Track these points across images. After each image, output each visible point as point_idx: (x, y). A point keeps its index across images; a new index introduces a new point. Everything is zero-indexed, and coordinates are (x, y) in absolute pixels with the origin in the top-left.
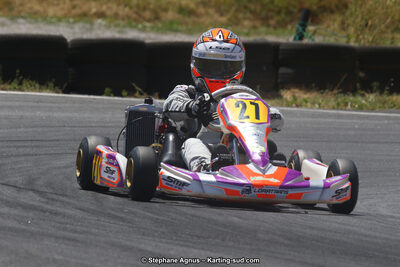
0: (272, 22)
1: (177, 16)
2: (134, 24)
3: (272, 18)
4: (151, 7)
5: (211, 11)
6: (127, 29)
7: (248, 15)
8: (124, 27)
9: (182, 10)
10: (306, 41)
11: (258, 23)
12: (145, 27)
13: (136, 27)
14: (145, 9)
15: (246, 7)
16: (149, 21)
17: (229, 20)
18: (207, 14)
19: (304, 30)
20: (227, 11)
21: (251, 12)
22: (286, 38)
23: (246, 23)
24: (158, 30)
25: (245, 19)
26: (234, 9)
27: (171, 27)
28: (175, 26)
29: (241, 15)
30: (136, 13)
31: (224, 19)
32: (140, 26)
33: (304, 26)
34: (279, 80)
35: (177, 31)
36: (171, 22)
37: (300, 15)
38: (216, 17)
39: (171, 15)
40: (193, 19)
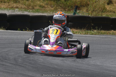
0: (66, 9)
1: (39, 8)
2: (27, 10)
3: (67, 8)
4: (32, 5)
5: (49, 6)
6: (25, 12)
7: (60, 7)
8: (24, 11)
9: (40, 6)
11: (63, 10)
12: (30, 11)
13: (27, 11)
14: (30, 6)
15: (59, 5)
16: (31, 9)
17: (54, 9)
18: (48, 7)
20: (54, 6)
21: (61, 7)
23: (59, 10)
24: (33, 12)
25: (59, 9)
26: (56, 6)
27: (37, 11)
28: (38, 11)
29: (58, 7)
30: (27, 7)
31: (53, 9)
32: (28, 11)
35: (39, 12)
36: (38, 10)
38: (50, 8)
39: (37, 7)
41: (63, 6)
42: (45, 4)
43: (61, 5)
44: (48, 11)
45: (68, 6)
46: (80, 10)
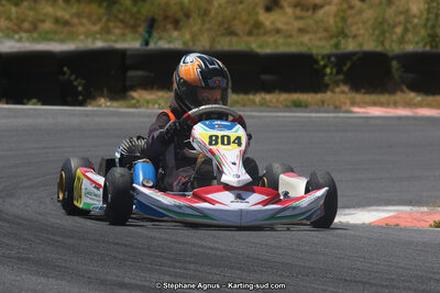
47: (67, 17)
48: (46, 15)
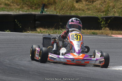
0: (33, 8)
1: (4, 6)
3: (33, 6)
5: (15, 5)
7: (26, 6)
9: (6, 4)
10: (44, 13)
11: (29, 8)
15: (26, 3)
17: (20, 7)
18: (14, 5)
19: (43, 10)
20: (20, 4)
21: (27, 5)
22: (38, 12)
23: (26, 8)
25: (25, 7)
26: (22, 4)
28: (4, 9)
29: (24, 6)
31: (19, 7)
33: (43, 9)
34: (36, 25)
35: (4, 11)
36: (3, 8)
37: (42, 6)
38: (16, 6)
39: (2, 6)
40: (9, 7)
41: (29, 4)
42: (11, 2)
43: (27, 3)
44: (14, 9)
45: (35, 4)
46: (47, 8)
47: (9, 3)
48: (2, 2)
